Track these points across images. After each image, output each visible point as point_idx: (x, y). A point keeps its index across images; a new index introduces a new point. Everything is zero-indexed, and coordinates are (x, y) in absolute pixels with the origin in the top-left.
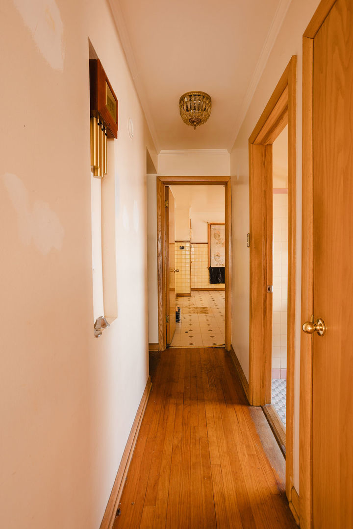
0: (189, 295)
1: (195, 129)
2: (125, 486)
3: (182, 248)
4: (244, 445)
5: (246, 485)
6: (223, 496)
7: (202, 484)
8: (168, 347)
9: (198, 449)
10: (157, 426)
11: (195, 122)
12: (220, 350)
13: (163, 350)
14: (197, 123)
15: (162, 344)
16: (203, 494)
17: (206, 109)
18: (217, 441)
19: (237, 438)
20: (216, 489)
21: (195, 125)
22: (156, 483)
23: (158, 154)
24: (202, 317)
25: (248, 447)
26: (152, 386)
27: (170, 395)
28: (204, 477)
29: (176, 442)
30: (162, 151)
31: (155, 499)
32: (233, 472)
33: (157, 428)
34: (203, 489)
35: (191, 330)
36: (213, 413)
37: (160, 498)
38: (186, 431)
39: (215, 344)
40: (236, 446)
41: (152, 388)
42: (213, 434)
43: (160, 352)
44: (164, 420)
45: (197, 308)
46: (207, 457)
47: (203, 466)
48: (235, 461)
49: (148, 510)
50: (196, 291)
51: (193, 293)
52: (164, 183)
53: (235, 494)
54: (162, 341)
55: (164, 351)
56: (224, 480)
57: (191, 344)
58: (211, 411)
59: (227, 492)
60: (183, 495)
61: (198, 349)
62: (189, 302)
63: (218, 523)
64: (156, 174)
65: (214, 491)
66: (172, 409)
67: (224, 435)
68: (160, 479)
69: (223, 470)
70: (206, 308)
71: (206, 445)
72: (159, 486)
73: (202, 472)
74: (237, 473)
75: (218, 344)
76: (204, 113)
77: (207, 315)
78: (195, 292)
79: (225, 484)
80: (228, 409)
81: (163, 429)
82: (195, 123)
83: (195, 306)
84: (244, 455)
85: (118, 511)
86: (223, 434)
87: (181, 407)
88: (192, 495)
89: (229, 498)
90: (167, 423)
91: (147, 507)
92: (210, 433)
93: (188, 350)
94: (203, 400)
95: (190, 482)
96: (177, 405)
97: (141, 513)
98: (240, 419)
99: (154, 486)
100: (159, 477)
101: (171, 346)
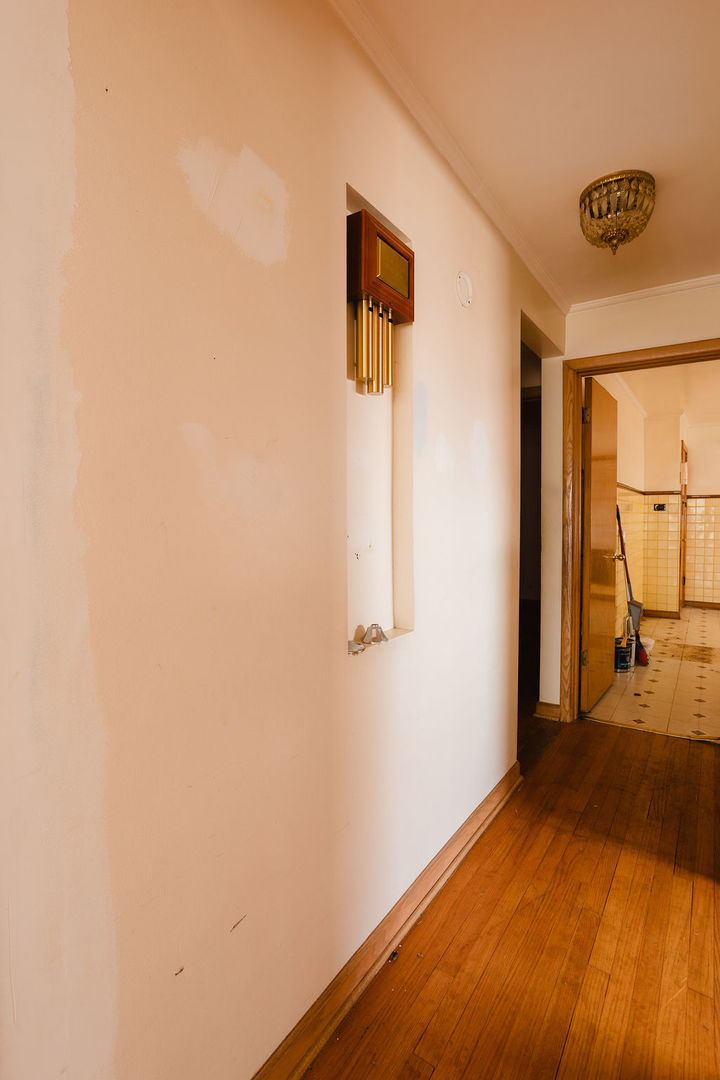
0: (675, 616)
1: (614, 253)
2: (415, 925)
3: (661, 507)
4: (687, 965)
5: (658, 1043)
6: (593, 1031)
7: (556, 990)
8: (582, 715)
9: (571, 926)
10: (505, 854)
11: (613, 238)
12: (707, 750)
13: (569, 719)
14: (621, 241)
15: (567, 708)
16: (551, 1005)
17: (638, 204)
18: (621, 931)
19: (675, 941)
20: (581, 1011)
21: (616, 245)
22: (469, 945)
23: (565, 316)
24: (693, 668)
25: (696, 973)
26: (522, 781)
27: (552, 810)
28: (564, 980)
29: (530, 895)
30: (575, 307)
31: (458, 968)
32: (634, 1001)
33: (503, 857)
34: (554, 998)
35: (649, 692)
36: (635, 872)
37: (467, 971)
38: (559, 885)
39: (699, 733)
40: (664, 956)
41: (520, 785)
42: (616, 912)
43: (561, 725)
44: (522, 848)
45: (685, 646)
46: (584, 949)
47: (570, 959)
48: (650, 985)
49: (439, 979)
50: (695, 607)
51: (687, 612)
52: (579, 373)
53: (622, 1041)
54: (568, 700)
55: (572, 723)
56: (607, 1006)
57: (639, 722)
58: (630, 867)
59: (605, 1029)
60: (509, 988)
61: (650, 736)
62: (669, 631)
63: (562, 1069)
64: (562, 357)
65: (577, 1013)
66: (545, 835)
67: (642, 924)
68: (478, 942)
69: (612, 988)
70: (711, 649)
71: (593, 925)
72: (471, 953)
73: (563, 969)
74: (643, 1007)
75: (708, 735)
76: (635, 214)
77: (705, 665)
78: (693, 610)
79: (606, 1013)
80: (675, 877)
81: (515, 863)
82: (615, 242)
83: (680, 642)
84: (677, 982)
85: (394, 954)
86: (642, 920)
87: (565, 838)
88: (526, 997)
89: (603, 1042)
90: (525, 856)
91: (440, 972)
92: (611, 907)
93: (626, 733)
94: (621, 841)
95: (532, 974)
96: (559, 831)
97: (428, 976)
98: (700, 910)
99: (464, 948)
100: (477, 938)
101: (590, 715)
